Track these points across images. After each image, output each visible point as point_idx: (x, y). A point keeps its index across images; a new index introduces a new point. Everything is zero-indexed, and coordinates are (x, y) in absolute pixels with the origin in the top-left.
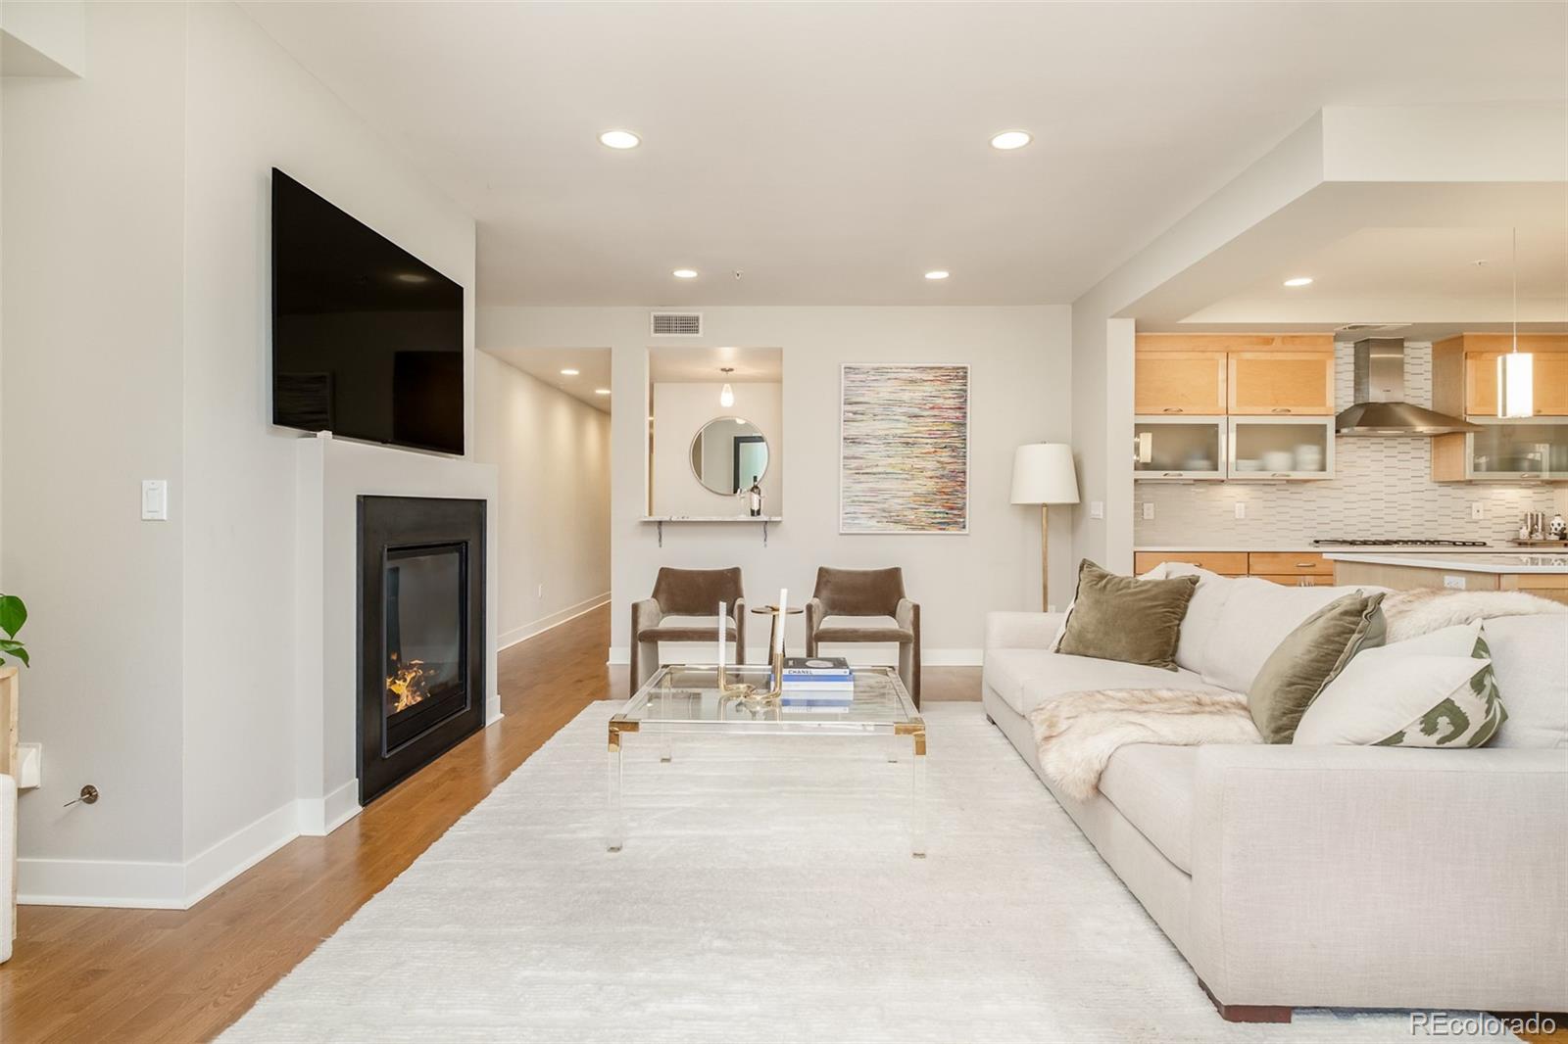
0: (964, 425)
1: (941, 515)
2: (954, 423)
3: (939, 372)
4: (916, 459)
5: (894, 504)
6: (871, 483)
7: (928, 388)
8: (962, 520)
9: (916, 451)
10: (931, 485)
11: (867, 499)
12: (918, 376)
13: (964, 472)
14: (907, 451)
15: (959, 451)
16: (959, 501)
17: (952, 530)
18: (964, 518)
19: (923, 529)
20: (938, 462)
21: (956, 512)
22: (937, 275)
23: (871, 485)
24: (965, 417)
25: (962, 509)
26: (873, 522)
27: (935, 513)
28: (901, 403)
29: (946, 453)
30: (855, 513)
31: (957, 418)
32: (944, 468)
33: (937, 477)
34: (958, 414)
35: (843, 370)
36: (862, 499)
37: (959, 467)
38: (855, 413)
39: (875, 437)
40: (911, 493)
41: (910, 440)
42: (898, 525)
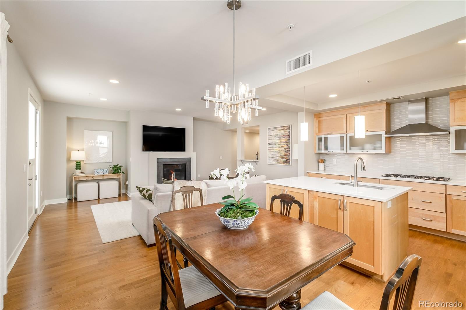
0: (290, 139)
2: (287, 139)
3: (285, 127)
4: (280, 148)
5: (277, 158)
6: (272, 153)
7: (283, 131)
9: (281, 146)
10: (283, 154)
11: (272, 157)
12: (281, 129)
13: (290, 151)
14: (279, 146)
15: (289, 146)
16: (289, 158)
17: (287, 164)
18: (290, 161)
19: (282, 164)
20: (285, 148)
21: (288, 160)
23: (273, 154)
24: (290, 137)
25: (289, 159)
26: (273, 162)
27: (284, 160)
28: (278, 135)
29: (286, 146)
30: (270, 160)
32: (286, 150)
33: (284, 152)
34: (288, 137)
35: (268, 129)
38: (270, 138)
39: (273, 143)
40: (280, 156)
41: (279, 144)
42: (277, 163)
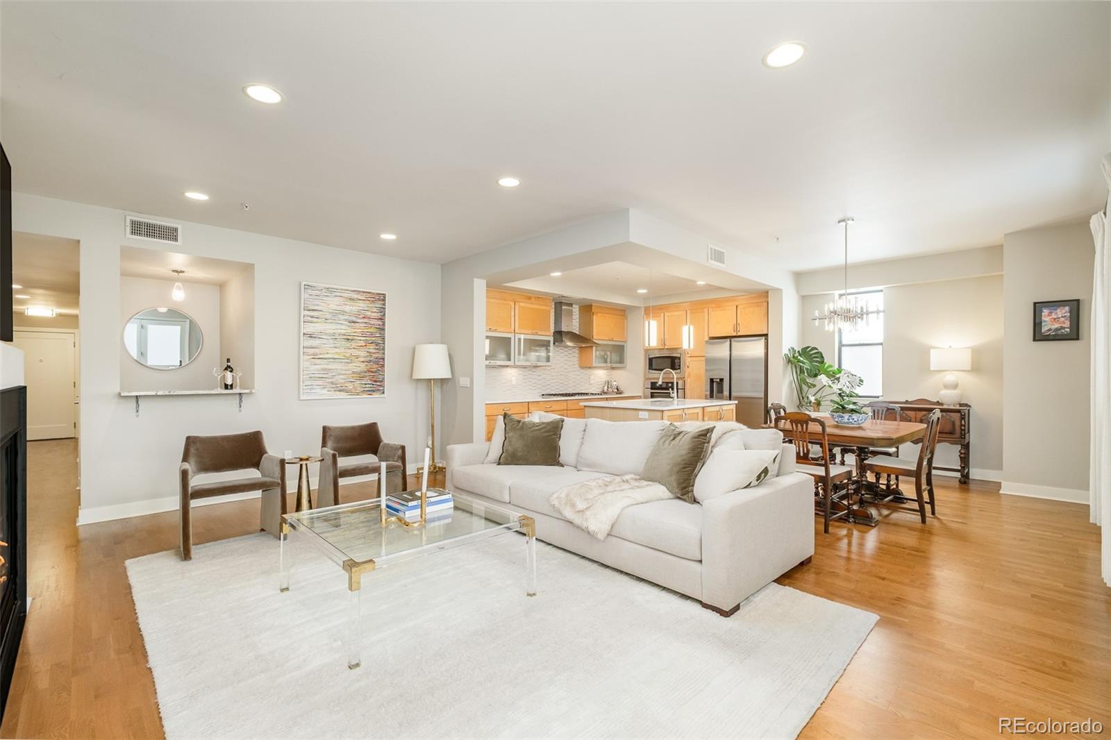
0: (384, 329)
1: (369, 386)
2: (377, 328)
3: (369, 295)
4: (353, 350)
5: (340, 379)
6: (323, 365)
7: (362, 305)
8: (382, 388)
9: (354, 344)
10: (363, 367)
11: (320, 376)
12: (355, 296)
13: (383, 359)
14: (348, 344)
15: (380, 346)
17: (376, 395)
18: (384, 387)
19: (358, 395)
20: (368, 352)
21: (378, 384)
22: (388, 237)
23: (325, 366)
24: (384, 325)
25: (383, 381)
26: (325, 391)
27: (365, 384)
28: (344, 312)
29: (373, 346)
30: (312, 385)
31: (379, 325)
32: (371, 356)
33: (367, 362)
34: (380, 323)
35: (303, 287)
36: (317, 375)
37: (380, 356)
38: (312, 317)
39: (326, 334)
40: (350, 372)
41: (350, 338)
42: (342, 393)
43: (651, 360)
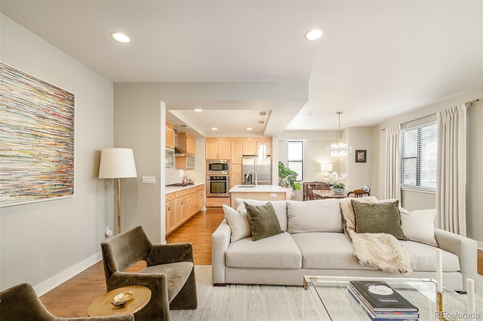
0: (72, 130)
1: (59, 187)
2: (67, 128)
4: (42, 148)
5: (26, 181)
7: (51, 100)
8: (71, 189)
9: (43, 142)
10: (53, 167)
13: (72, 159)
14: (36, 141)
15: (70, 146)
16: (70, 177)
17: (66, 196)
18: (73, 187)
19: (48, 197)
20: (58, 151)
21: (68, 184)
24: (73, 125)
25: (72, 182)
26: (6, 197)
27: (55, 185)
28: (31, 105)
29: (62, 146)
31: (69, 125)
32: (61, 156)
33: (57, 162)
34: (69, 122)
37: (69, 156)
39: (9, 126)
40: (39, 172)
41: (38, 134)
42: (30, 197)
43: (210, 165)
